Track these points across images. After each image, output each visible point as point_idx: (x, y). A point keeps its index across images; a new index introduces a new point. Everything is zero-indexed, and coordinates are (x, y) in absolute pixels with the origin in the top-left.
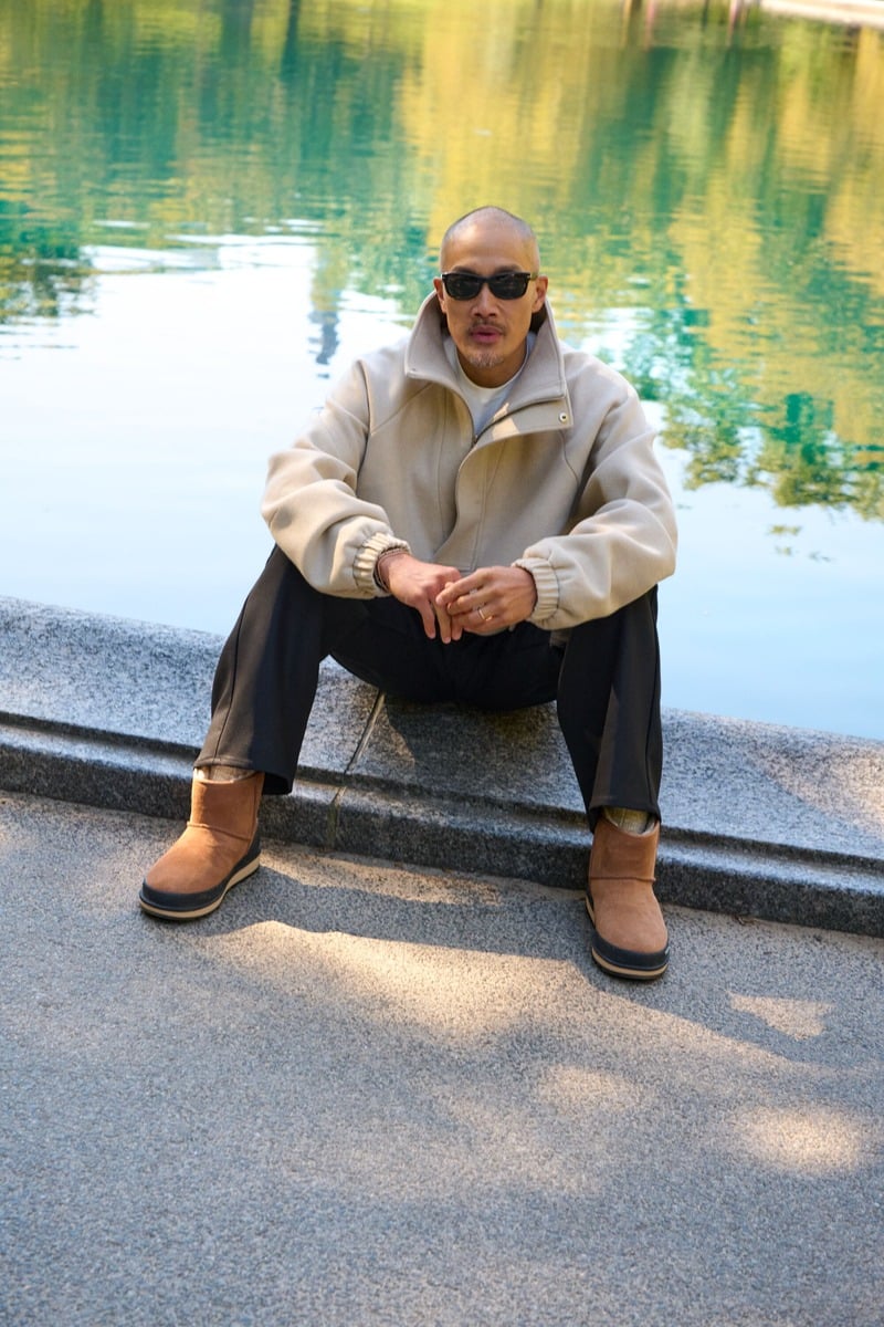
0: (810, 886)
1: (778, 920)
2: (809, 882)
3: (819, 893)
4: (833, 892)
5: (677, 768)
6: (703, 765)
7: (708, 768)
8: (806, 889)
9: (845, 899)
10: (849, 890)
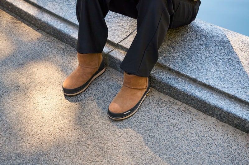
0: (232, 114)
1: (222, 121)
2: (232, 113)
3: (235, 117)
4: (240, 118)
5: (219, 57)
6: (229, 57)
7: (230, 59)
8: (231, 115)
9: (244, 122)
10: (245, 119)
